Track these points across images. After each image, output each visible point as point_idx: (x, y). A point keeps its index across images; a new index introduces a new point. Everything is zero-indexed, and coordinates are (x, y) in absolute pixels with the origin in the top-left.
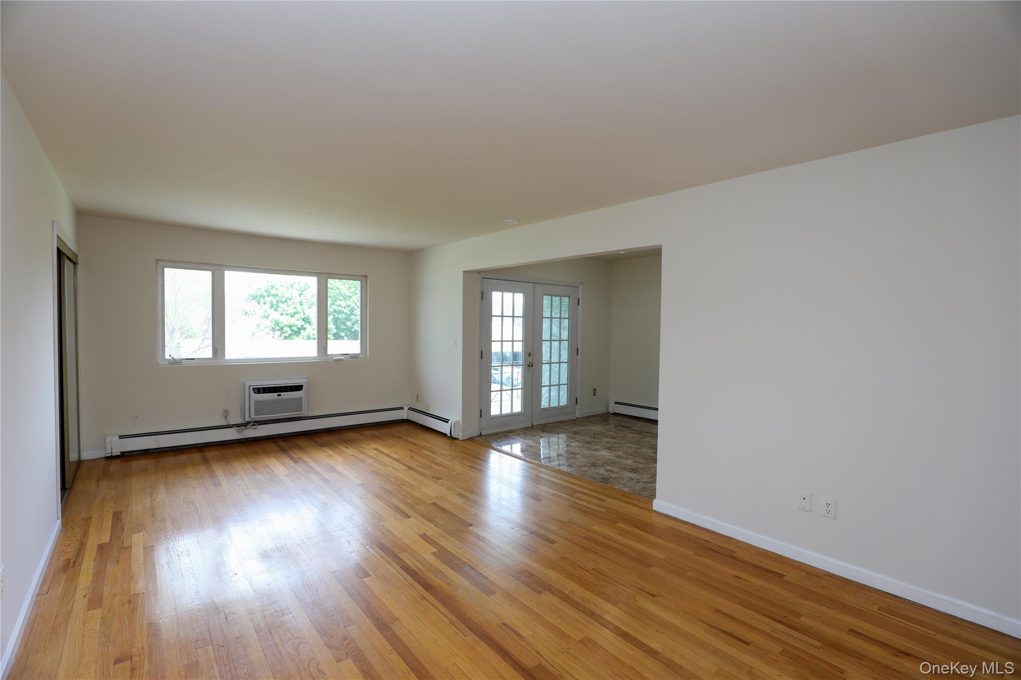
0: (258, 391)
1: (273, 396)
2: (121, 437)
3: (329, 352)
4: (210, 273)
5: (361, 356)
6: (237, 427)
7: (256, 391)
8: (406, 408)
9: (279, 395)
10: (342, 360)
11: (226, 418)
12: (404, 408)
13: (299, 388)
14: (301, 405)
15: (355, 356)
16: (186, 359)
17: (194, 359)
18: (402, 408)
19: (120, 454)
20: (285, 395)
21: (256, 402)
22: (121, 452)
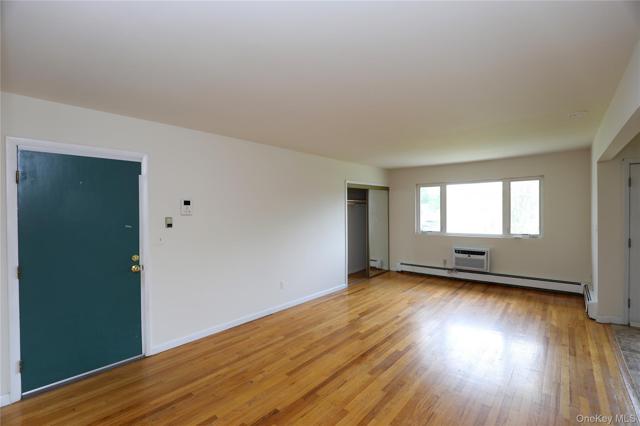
0: (457, 251)
1: (466, 256)
2: (401, 264)
3: (512, 232)
4: (439, 187)
5: (539, 237)
6: (448, 270)
7: (457, 252)
8: (583, 285)
9: (470, 256)
10: (521, 238)
11: (445, 264)
12: (581, 284)
13: (482, 253)
14: (483, 264)
15: (534, 237)
16: (429, 231)
17: (432, 232)
18: (580, 284)
19: (400, 271)
20: (473, 257)
21: (457, 258)
22: (401, 271)
